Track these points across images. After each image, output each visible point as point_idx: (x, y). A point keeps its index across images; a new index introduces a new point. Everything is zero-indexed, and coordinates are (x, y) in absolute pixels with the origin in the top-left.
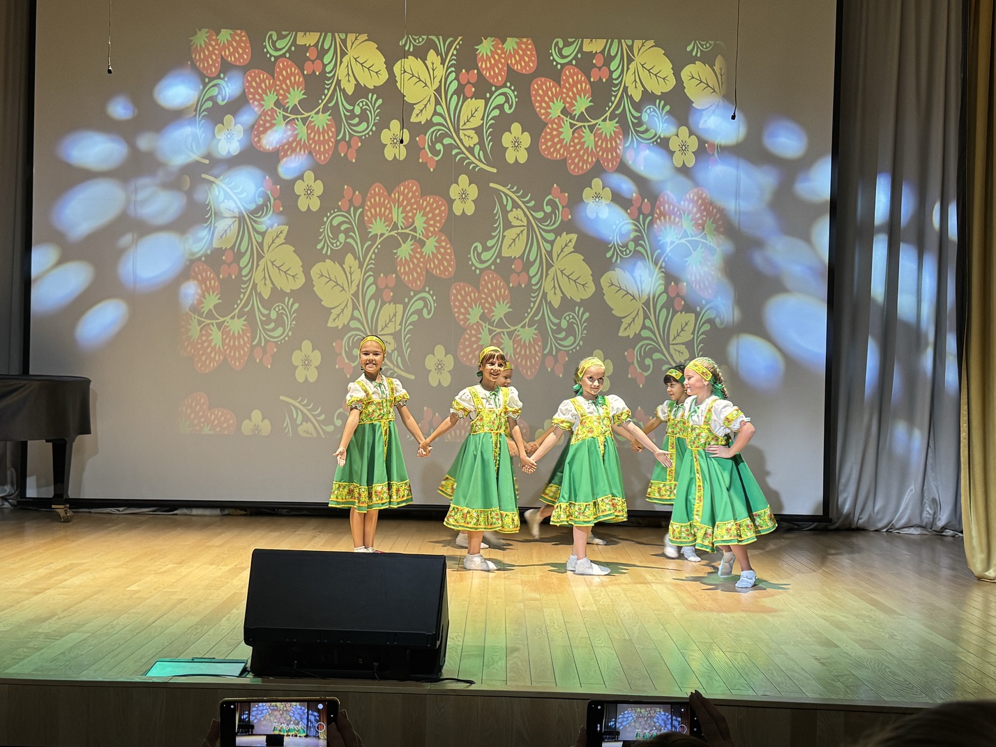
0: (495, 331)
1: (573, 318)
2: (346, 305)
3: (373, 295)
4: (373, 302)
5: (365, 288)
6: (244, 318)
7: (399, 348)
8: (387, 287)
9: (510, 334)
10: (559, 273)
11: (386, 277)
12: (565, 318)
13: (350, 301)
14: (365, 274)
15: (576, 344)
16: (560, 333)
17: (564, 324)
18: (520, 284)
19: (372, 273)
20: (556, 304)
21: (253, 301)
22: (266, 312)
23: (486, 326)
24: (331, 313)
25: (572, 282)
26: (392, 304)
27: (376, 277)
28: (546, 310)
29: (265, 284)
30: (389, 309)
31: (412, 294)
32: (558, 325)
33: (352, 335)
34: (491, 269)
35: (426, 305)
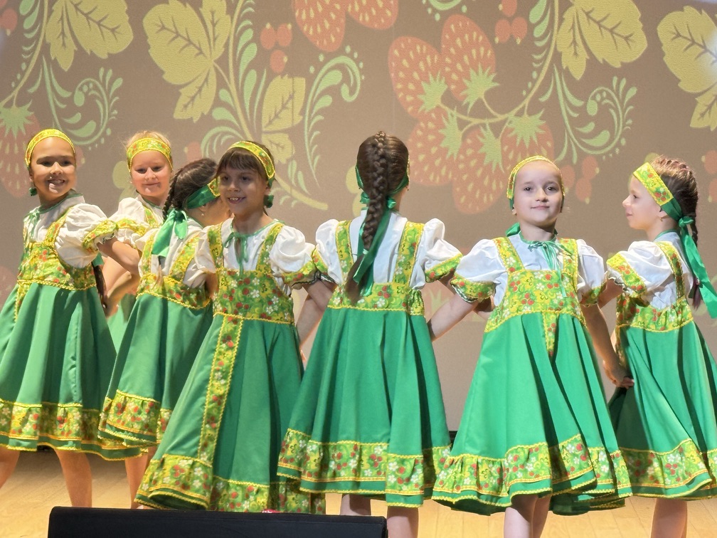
0: (469, 122)
1: (609, 97)
2: (206, 80)
3: (252, 62)
4: (253, 73)
5: (239, 48)
6: (28, 106)
7: (300, 156)
8: (277, 46)
9: (496, 128)
10: (583, 17)
11: (276, 30)
12: (594, 98)
13: (213, 72)
14: (238, 25)
15: (612, 145)
16: (584, 125)
17: (592, 109)
18: (512, 39)
19: (250, 23)
20: (578, 73)
21: (43, 74)
22: (65, 94)
23: (453, 115)
24: (180, 94)
25: (607, 34)
26: (286, 77)
27: (258, 28)
28: (559, 83)
29: (64, 44)
30: (281, 86)
31: (321, 58)
32: (582, 110)
33: (218, 133)
34: (461, 13)
35: (346, 79)
